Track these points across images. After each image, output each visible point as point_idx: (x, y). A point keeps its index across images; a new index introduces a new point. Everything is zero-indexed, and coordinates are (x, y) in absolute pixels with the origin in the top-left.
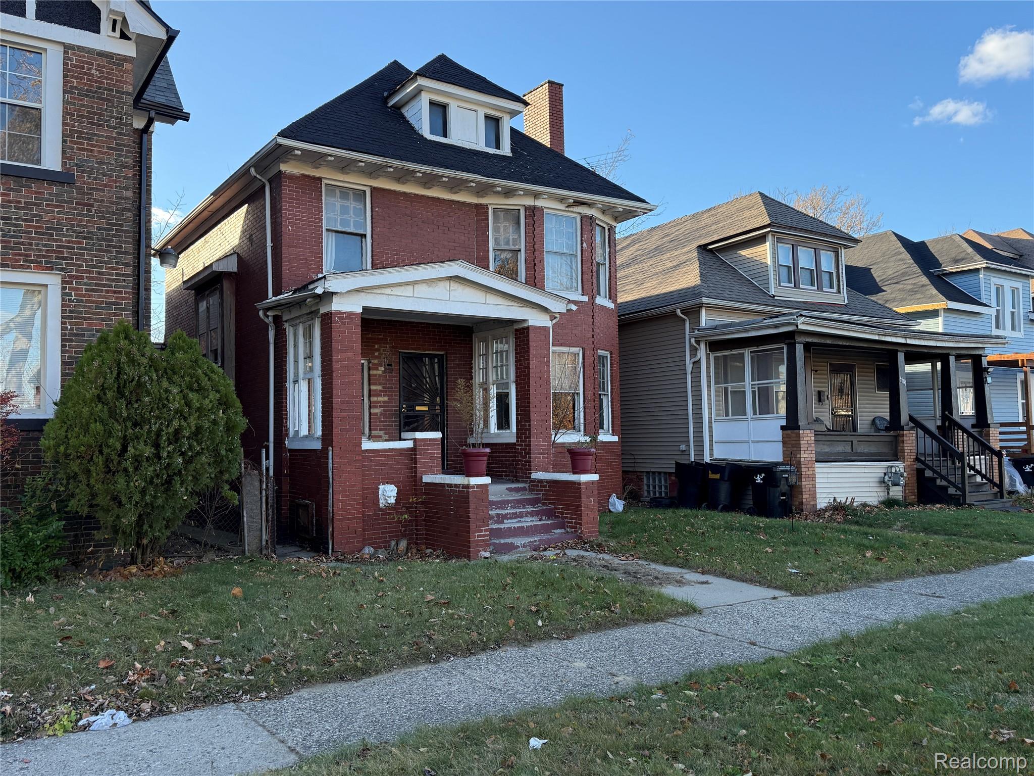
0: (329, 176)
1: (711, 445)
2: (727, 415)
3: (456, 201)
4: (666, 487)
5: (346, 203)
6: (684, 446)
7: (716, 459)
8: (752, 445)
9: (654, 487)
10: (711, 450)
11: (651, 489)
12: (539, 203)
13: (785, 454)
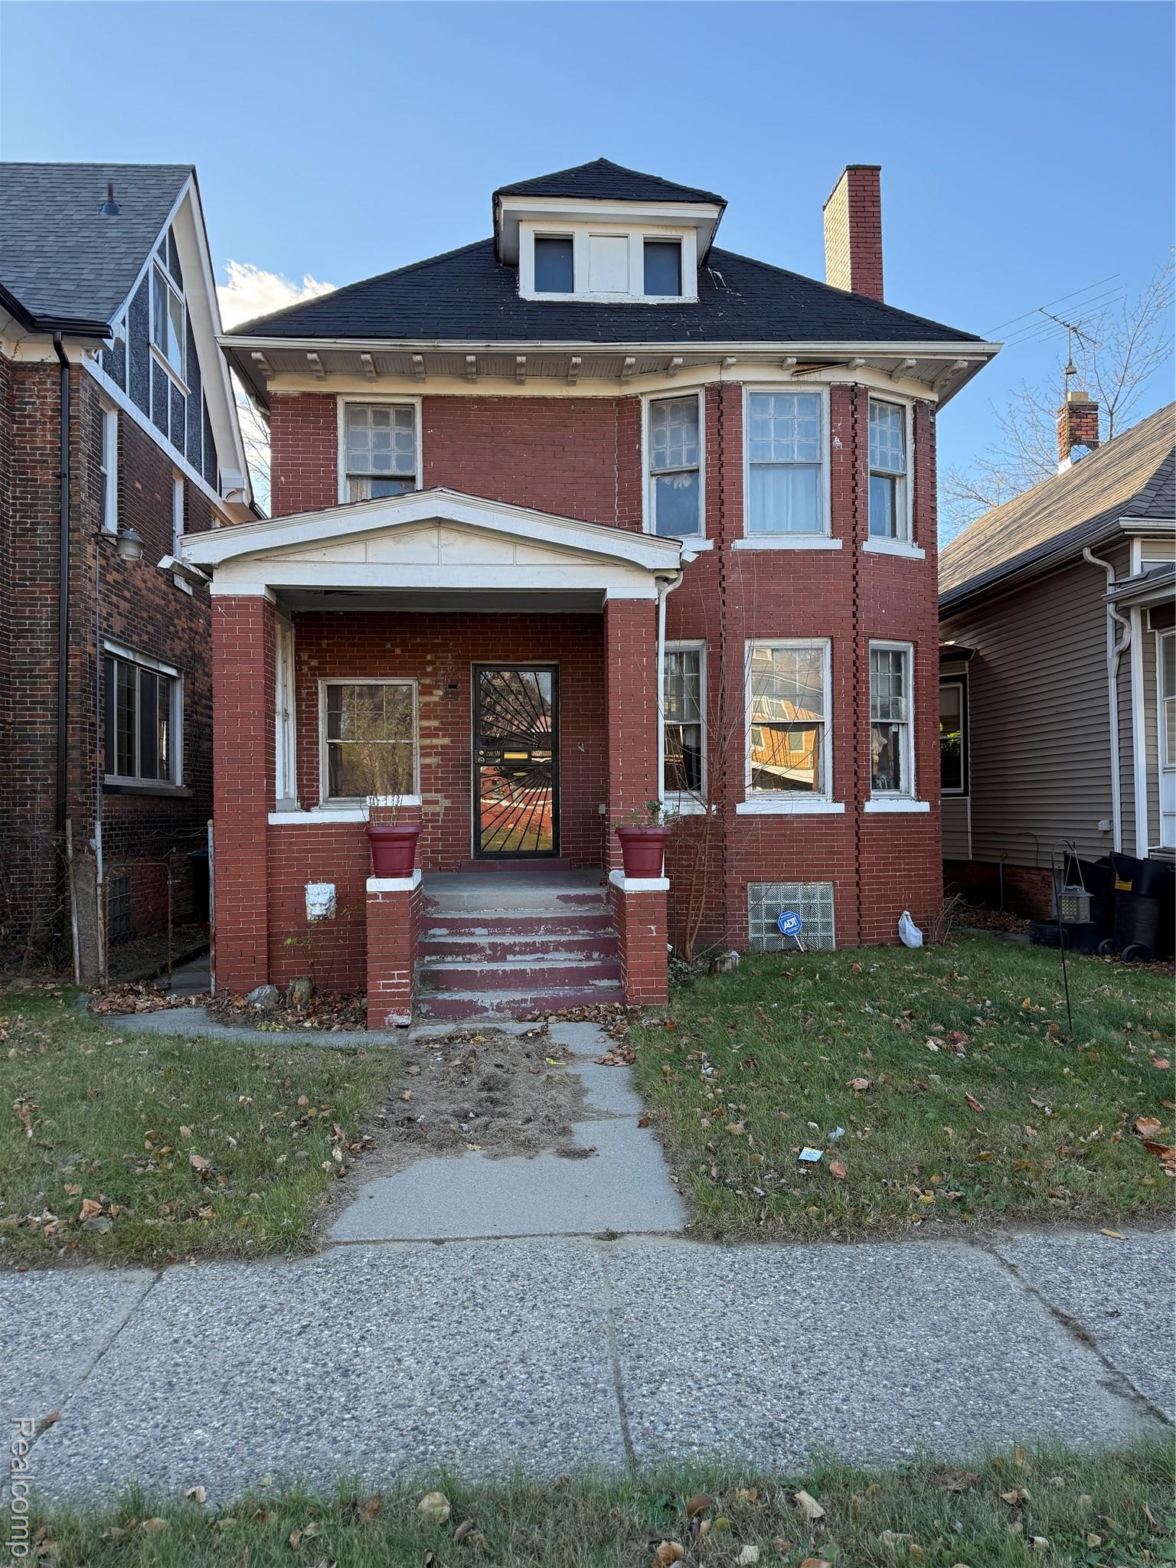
0: (347, 388)
1: (1155, 821)
3: (578, 399)
5: (383, 429)
6: (1106, 822)
7: (1164, 850)
10: (1154, 830)
12: (730, 376)
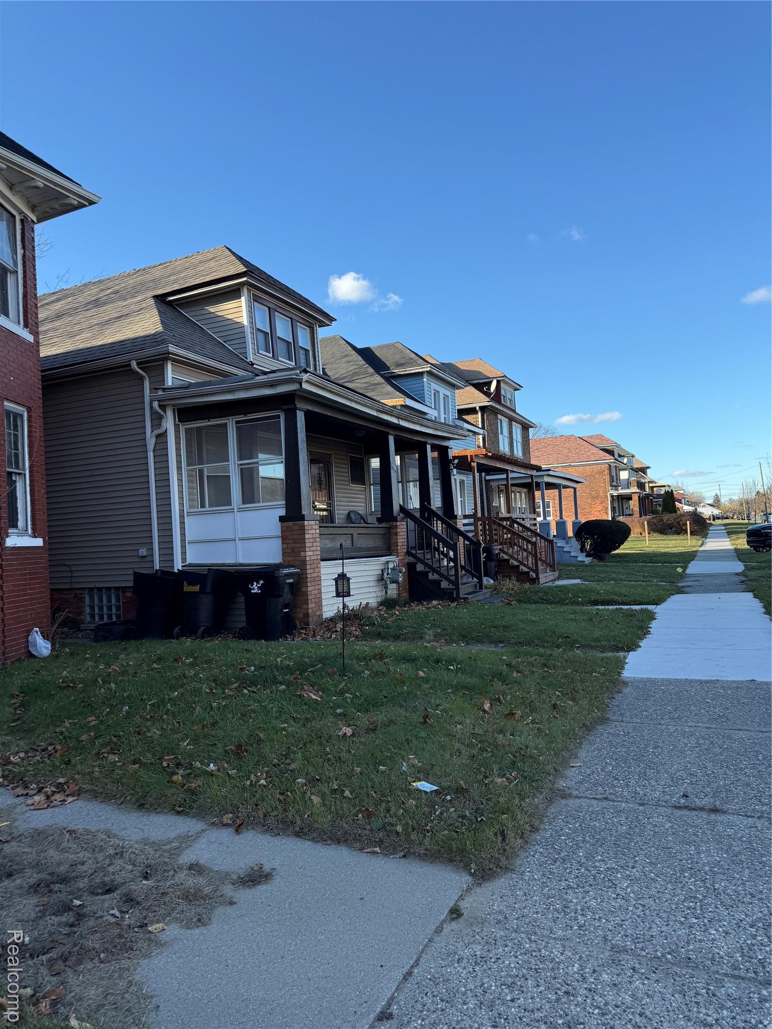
1: (183, 547)
2: (203, 506)
4: (118, 608)
6: (145, 550)
7: (190, 565)
8: (239, 543)
9: (101, 609)
10: (184, 553)
11: (96, 611)
13: (284, 553)
